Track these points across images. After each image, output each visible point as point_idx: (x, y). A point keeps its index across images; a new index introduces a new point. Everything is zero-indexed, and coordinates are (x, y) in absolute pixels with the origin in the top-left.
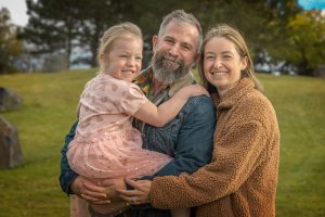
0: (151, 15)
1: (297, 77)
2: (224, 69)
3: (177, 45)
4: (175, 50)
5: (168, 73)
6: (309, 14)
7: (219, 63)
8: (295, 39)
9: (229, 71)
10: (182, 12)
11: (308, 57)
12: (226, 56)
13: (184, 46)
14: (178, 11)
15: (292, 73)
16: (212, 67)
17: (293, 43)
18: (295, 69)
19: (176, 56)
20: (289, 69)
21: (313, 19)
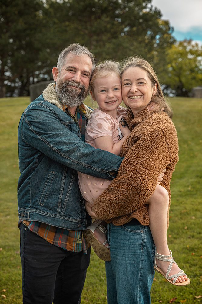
0: (48, 50)
1: (176, 98)
2: (139, 93)
3: (79, 73)
4: (78, 77)
5: (74, 97)
6: (181, 44)
7: (134, 88)
8: (172, 66)
9: (143, 95)
10: (78, 45)
11: (183, 80)
12: (140, 82)
13: (84, 73)
14: (74, 45)
15: (171, 95)
16: (129, 92)
17: (170, 69)
18: (174, 91)
19: (79, 83)
20: (169, 92)
21: (185, 47)
